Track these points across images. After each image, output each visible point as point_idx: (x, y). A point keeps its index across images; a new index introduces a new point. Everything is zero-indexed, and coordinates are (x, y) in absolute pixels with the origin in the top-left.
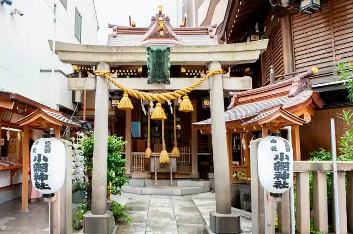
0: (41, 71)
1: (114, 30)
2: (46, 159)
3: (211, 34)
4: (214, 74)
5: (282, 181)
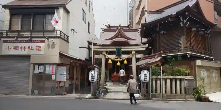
0: (80, 48)
1: (103, 31)
2: (94, 75)
3: (138, 31)
4: (133, 54)
5: (146, 79)
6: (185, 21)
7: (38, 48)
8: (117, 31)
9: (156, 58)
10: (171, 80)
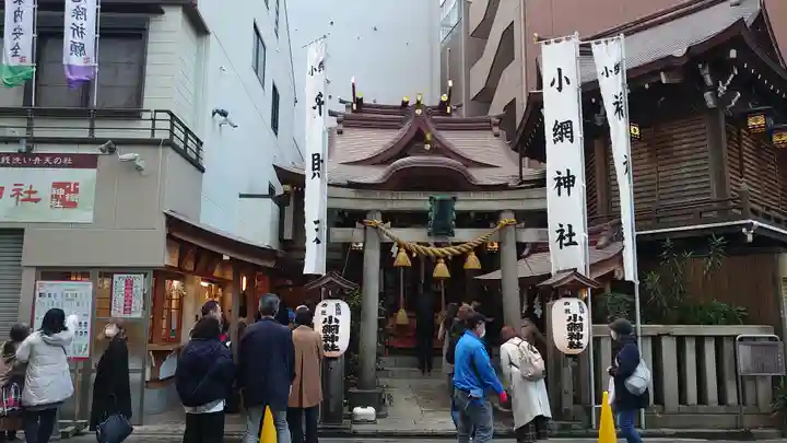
0: (241, 196)
1: (339, 122)
2: (337, 321)
3: (495, 129)
4: (505, 226)
5: (576, 341)
6: (722, 89)
7: (61, 192)
8: (407, 126)
9: (600, 243)
10: (681, 340)
